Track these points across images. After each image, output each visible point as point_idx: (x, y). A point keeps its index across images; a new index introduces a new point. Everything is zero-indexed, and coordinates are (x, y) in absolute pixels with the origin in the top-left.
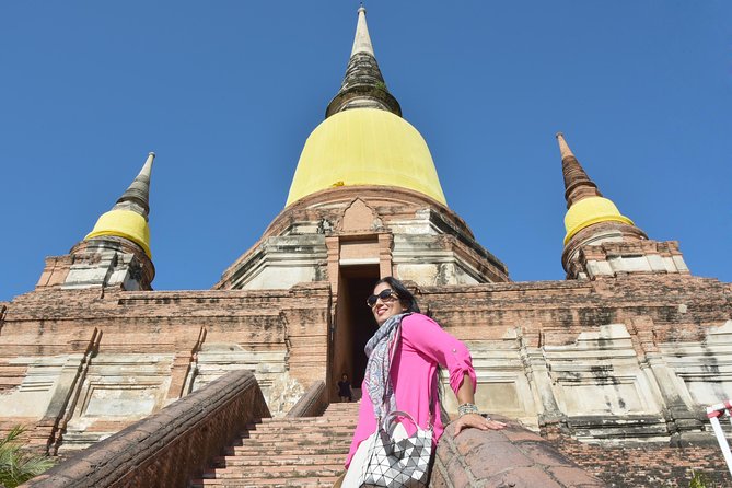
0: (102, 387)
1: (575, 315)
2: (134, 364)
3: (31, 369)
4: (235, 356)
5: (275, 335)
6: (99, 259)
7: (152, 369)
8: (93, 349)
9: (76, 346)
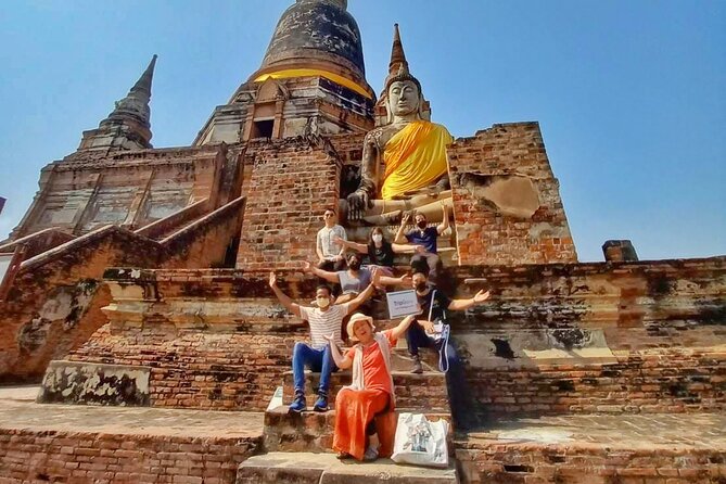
0: (103, 205)
1: (348, 154)
2: (119, 193)
3: (69, 198)
4: (170, 186)
5: (190, 173)
6: (110, 131)
7: (127, 195)
8: (100, 185)
9: (90, 184)
